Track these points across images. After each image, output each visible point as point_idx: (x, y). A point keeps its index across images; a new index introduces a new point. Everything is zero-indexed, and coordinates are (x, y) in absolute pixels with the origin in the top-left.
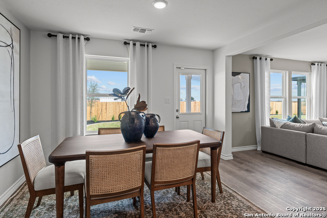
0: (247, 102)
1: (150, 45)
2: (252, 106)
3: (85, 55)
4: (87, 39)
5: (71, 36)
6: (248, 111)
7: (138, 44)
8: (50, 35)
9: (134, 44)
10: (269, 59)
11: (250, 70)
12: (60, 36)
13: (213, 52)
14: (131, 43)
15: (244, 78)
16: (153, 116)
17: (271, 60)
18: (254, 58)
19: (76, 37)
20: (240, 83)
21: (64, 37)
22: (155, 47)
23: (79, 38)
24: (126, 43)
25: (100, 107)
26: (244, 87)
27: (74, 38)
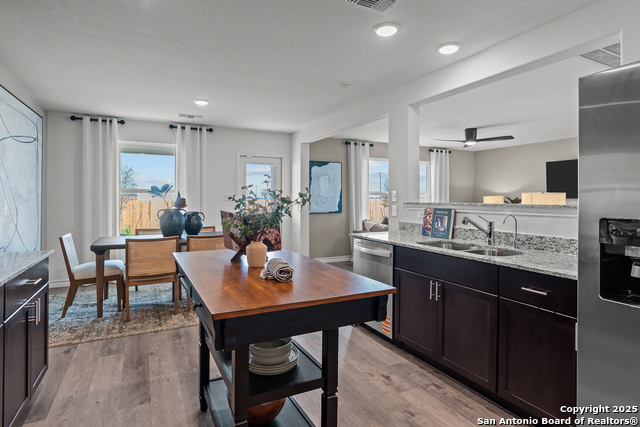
0: (338, 200)
1: (204, 129)
2: (345, 204)
3: (118, 141)
4: (122, 122)
5: (100, 119)
6: (340, 211)
7: (188, 128)
8: (73, 118)
9: (183, 128)
10: (367, 145)
11: (342, 159)
12: (87, 120)
13: (291, 135)
14: (179, 126)
15: (335, 169)
16: (196, 214)
17: (372, 145)
18: (347, 143)
19: (106, 120)
20: (329, 176)
21: (91, 120)
22: (211, 130)
23: (111, 121)
24: (172, 127)
25: (138, 208)
26: (334, 180)
27: (104, 121)
